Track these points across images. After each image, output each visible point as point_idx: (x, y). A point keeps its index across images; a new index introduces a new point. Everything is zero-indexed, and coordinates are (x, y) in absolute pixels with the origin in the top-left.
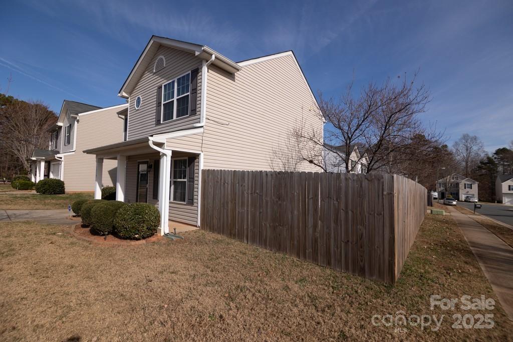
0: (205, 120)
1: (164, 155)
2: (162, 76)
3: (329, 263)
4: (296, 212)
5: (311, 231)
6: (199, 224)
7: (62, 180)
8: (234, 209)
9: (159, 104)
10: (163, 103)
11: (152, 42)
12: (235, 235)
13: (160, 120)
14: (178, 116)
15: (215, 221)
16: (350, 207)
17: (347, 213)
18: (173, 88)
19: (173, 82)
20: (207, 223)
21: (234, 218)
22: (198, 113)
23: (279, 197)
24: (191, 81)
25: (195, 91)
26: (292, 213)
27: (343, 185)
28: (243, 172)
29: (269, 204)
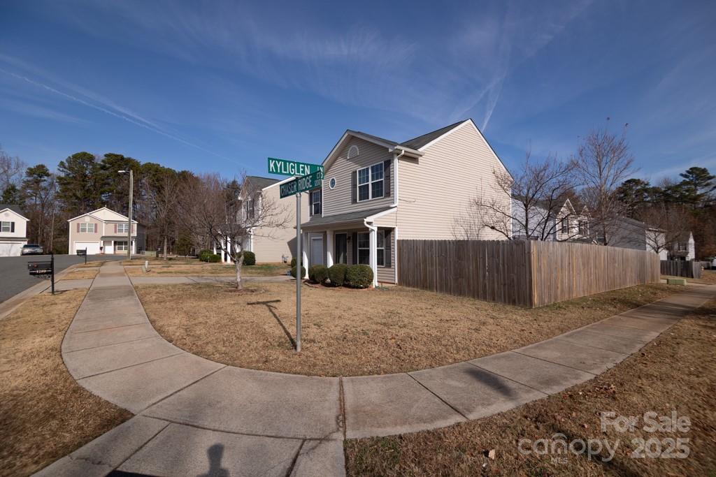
0: (398, 201)
1: (373, 230)
2: (356, 163)
3: (494, 300)
4: (471, 268)
5: (481, 280)
6: (397, 281)
7: (252, 251)
8: (425, 269)
9: (354, 186)
10: (358, 185)
11: (346, 135)
12: (426, 287)
13: (356, 200)
14: (373, 197)
15: (410, 279)
16: (506, 262)
17: (503, 265)
18: (368, 173)
19: (368, 169)
20: (404, 280)
21: (426, 275)
22: (392, 195)
23: (459, 258)
24: (384, 169)
25: (388, 177)
26: (469, 269)
27: (501, 247)
28: (432, 241)
29: (452, 263)
